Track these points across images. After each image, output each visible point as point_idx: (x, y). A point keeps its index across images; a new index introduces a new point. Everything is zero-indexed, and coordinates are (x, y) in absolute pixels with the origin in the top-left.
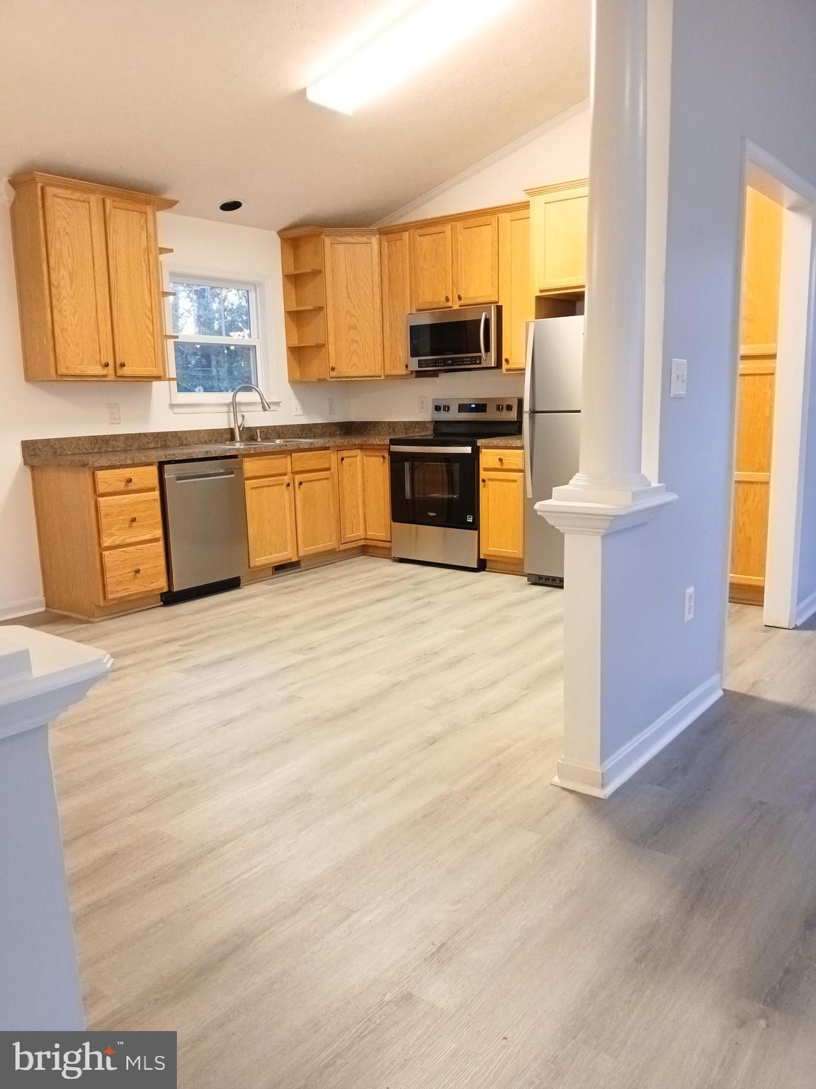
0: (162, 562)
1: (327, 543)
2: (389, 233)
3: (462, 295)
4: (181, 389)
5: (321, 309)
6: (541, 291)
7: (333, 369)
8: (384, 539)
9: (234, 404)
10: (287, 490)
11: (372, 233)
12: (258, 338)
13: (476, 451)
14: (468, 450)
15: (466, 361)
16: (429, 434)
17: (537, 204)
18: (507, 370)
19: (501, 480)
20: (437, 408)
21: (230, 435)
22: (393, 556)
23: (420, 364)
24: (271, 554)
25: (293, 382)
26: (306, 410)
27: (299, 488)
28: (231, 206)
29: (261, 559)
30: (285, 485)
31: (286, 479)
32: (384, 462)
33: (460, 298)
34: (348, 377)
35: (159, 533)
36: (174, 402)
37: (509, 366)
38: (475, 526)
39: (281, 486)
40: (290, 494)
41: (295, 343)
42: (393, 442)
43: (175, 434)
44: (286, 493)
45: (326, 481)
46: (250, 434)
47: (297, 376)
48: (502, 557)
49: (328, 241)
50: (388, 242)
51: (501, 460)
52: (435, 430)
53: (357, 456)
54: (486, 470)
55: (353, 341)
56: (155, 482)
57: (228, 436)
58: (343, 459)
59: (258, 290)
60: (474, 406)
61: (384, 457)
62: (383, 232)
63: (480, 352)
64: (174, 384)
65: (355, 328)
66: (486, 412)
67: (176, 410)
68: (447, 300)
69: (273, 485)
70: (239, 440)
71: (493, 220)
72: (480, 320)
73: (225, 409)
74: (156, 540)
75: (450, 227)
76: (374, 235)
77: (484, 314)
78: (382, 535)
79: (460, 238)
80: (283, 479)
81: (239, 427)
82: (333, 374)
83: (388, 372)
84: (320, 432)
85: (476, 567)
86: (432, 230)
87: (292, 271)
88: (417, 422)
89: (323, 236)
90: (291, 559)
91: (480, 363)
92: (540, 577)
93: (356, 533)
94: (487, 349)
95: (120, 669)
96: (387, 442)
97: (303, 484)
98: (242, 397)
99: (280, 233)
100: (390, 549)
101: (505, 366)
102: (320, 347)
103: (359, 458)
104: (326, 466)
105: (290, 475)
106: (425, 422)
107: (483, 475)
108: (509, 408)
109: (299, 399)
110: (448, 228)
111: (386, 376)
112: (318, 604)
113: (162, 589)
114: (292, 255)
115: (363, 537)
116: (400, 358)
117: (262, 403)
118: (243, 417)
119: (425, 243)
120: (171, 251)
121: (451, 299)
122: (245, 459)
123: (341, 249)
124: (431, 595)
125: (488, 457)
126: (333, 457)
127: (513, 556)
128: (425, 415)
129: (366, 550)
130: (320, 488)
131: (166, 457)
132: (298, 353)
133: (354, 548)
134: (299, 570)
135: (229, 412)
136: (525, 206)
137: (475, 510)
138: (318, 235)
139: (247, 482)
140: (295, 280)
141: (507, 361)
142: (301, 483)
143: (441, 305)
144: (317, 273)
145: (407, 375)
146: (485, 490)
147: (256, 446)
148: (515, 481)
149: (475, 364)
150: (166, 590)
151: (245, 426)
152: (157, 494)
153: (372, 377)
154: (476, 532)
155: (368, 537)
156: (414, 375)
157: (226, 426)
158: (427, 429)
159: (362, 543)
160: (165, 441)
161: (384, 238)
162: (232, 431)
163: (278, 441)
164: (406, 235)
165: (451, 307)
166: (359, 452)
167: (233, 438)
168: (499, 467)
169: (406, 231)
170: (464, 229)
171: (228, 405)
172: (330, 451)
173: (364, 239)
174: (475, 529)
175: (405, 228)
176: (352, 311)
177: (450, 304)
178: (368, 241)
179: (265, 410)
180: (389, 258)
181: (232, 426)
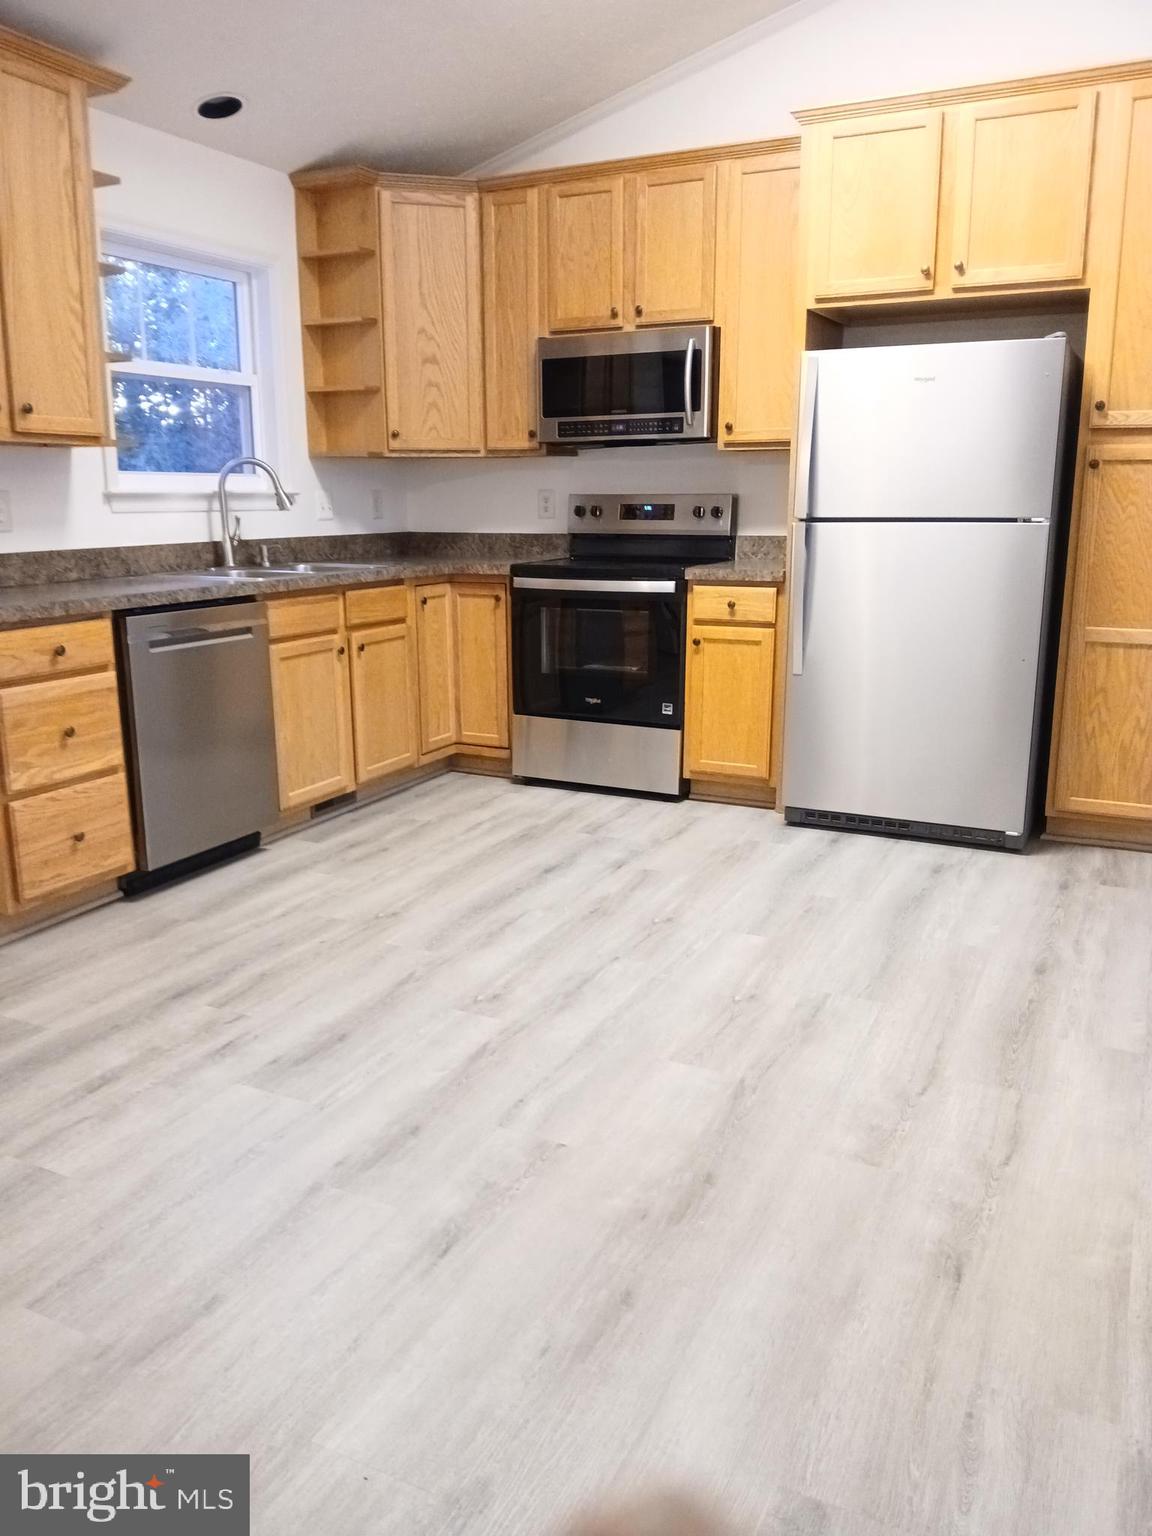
0: (124, 815)
1: (402, 756)
2: (499, 189)
3: (643, 307)
4: (123, 466)
5: (371, 323)
6: (819, 301)
7: (395, 435)
8: (497, 744)
9: (222, 496)
10: (340, 660)
11: (467, 188)
12: (255, 373)
13: (683, 588)
14: (668, 586)
15: (653, 426)
16: (560, 556)
17: (817, 139)
18: (727, 445)
19: (730, 642)
20: (579, 512)
21: (213, 555)
22: (515, 773)
23: (563, 430)
24: (313, 783)
25: (315, 457)
26: (339, 510)
27: (359, 656)
28: (221, 108)
29: (297, 793)
30: (335, 652)
31: (337, 640)
32: (496, 607)
33: (639, 312)
34: (421, 451)
35: (117, 756)
36: (113, 489)
37: (731, 438)
38: (676, 723)
39: (330, 653)
40: (343, 668)
41: (320, 385)
42: (517, 571)
43: (116, 553)
44: (338, 666)
45: (400, 642)
46: (249, 554)
47: (324, 449)
48: (726, 776)
49: (386, 196)
50: (498, 205)
51: (731, 605)
52: (571, 550)
53: (444, 596)
54: (698, 622)
55: (430, 384)
56: (108, 653)
57: (210, 557)
58: (424, 602)
59: (254, 282)
60: (649, 508)
61: (497, 599)
62: (487, 188)
63: (683, 409)
64: (112, 453)
65: (432, 360)
66: (672, 519)
67: (117, 505)
68: (614, 315)
69: (316, 653)
70: (232, 564)
71: (709, 171)
72: (684, 353)
73: (203, 505)
74: (112, 771)
75: (622, 179)
76: (471, 191)
77: (691, 341)
78: (492, 736)
79: (642, 202)
80: (332, 641)
81: (232, 539)
82: (395, 444)
83: (492, 445)
84: (360, 551)
85: (677, 793)
86: (586, 186)
87: (314, 250)
88: (536, 537)
89: (377, 188)
90: (344, 789)
91: (681, 431)
92: (810, 813)
93: (443, 735)
94: (696, 405)
95: (105, 1080)
96: (506, 570)
97: (366, 648)
98: (236, 483)
99: (295, 177)
100: (509, 761)
101: (723, 436)
102: (370, 393)
103: (447, 601)
104: (400, 614)
105: (342, 630)
106: (549, 537)
107: (693, 631)
108: (717, 513)
109: (326, 489)
110: (618, 183)
111: (490, 451)
112: (439, 883)
113: (125, 867)
114: (314, 221)
115: (454, 740)
116: (517, 419)
117: (277, 494)
118: (238, 520)
119: (569, 211)
120: (112, 181)
121: (620, 313)
122: (269, 603)
123: (410, 211)
124: (635, 854)
125: (705, 601)
126: (410, 596)
127: (748, 774)
128: (557, 522)
129: (459, 762)
130: (392, 655)
131: (129, 600)
132: (325, 403)
133: (438, 761)
134: (357, 805)
135: (210, 511)
136: (788, 144)
137: (677, 695)
138: (368, 184)
139: (273, 647)
140: (320, 267)
141: (729, 428)
142: (361, 648)
143: (600, 325)
144: (365, 256)
145: (532, 450)
146: (697, 658)
147: (287, 578)
148: (757, 643)
149: (672, 431)
150: (131, 868)
151: (243, 538)
152: (110, 677)
153: (462, 451)
154: (679, 732)
155: (465, 740)
156: (544, 451)
157: (204, 538)
158: (556, 548)
159: (452, 751)
160: (98, 566)
161: (489, 199)
162: (216, 548)
163: (301, 568)
164: (533, 195)
165: (620, 328)
166: (447, 588)
167: (219, 561)
168: (727, 617)
169: (532, 186)
170: (650, 186)
171: (209, 497)
172: (404, 587)
173: (452, 198)
174: (677, 728)
175: (531, 180)
176: (430, 330)
177: (619, 322)
178: (460, 202)
179: (281, 506)
180: (499, 234)
181: (218, 538)
